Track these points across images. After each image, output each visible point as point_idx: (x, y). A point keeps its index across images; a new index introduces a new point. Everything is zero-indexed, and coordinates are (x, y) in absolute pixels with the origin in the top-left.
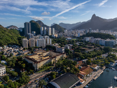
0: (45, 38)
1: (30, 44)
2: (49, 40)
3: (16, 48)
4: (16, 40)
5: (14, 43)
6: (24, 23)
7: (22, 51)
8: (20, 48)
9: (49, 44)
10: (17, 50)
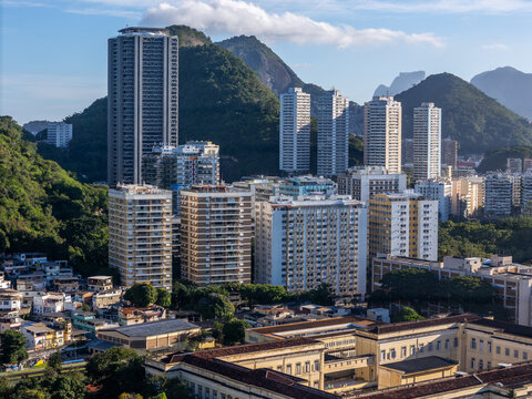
0: (365, 191)
1: (193, 254)
2: (414, 219)
3: (52, 287)
4: (37, 212)
5: (20, 234)
6: (112, 43)
7: (110, 314)
8: (84, 288)
9: (414, 257)
10: (59, 308)
